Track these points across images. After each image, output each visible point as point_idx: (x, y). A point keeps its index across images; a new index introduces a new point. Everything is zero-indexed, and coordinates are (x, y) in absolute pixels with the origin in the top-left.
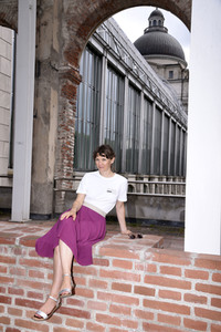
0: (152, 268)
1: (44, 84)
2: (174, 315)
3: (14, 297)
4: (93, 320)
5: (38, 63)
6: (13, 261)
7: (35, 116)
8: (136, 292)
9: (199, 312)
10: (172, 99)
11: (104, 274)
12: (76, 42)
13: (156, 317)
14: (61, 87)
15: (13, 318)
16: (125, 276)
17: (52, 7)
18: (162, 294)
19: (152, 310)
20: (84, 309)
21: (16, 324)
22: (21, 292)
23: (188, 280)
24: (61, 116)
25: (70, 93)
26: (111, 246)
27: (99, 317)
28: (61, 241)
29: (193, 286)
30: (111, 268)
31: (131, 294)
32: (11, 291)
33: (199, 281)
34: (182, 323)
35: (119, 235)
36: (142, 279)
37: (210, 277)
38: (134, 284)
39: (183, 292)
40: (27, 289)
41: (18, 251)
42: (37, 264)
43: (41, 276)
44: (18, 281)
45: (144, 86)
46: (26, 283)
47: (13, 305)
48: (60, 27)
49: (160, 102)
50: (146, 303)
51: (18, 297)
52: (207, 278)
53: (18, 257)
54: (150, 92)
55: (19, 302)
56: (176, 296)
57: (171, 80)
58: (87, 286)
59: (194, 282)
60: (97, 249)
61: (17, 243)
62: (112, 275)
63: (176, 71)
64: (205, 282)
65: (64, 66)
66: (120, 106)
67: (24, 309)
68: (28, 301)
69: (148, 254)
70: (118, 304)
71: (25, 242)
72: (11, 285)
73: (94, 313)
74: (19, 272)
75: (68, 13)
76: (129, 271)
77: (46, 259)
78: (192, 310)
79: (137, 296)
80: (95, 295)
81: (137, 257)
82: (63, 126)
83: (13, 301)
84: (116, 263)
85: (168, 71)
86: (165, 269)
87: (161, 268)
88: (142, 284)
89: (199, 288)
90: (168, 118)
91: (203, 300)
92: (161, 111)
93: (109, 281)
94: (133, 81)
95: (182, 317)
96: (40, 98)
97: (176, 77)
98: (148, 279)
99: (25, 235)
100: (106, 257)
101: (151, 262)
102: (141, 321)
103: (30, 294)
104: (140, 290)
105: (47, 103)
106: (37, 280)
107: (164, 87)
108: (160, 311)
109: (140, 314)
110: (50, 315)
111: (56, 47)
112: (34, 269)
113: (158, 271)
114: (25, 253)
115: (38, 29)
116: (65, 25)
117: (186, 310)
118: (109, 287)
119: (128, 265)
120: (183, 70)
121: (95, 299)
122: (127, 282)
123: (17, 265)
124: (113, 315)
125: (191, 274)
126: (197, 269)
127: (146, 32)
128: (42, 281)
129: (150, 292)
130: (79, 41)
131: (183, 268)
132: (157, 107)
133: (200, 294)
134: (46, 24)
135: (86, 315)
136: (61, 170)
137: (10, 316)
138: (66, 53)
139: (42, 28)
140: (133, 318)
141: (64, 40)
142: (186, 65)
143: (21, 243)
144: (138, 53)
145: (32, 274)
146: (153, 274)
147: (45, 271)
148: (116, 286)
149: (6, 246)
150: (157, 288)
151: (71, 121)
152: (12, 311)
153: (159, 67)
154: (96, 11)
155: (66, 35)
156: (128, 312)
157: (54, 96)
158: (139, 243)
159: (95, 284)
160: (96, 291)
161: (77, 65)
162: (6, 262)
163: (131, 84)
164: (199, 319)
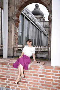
0: (44, 70)
1: (10, 23)
2: (49, 82)
3: (8, 78)
4: (29, 83)
5: (9, 18)
6: (7, 69)
7: (8, 31)
8: (39, 76)
9: (55, 81)
10: (41, 26)
11: (31, 72)
12: (18, 12)
13: (45, 82)
14: (15, 24)
15: (7, 84)
16: (37, 72)
17: (12, 3)
18: (46, 77)
19: (44, 81)
20: (26, 81)
21: (8, 85)
22: (10, 77)
23: (53, 73)
24: (15, 31)
25: (17, 25)
26: (33, 65)
27: (30, 83)
28: (20, 64)
29: (54, 75)
30: (33, 71)
31: (38, 77)
32: (7, 77)
33: (56, 73)
34: (51, 84)
35: (34, 62)
36: (41, 73)
37: (58, 72)
38: (39, 74)
39: (52, 76)
40: (11, 76)
41: (8, 67)
42: (14, 70)
43: (15, 73)
44: (9, 74)
45: (34, 23)
46: (11, 75)
47: (8, 80)
48: (14, 8)
49: (38, 27)
50: (42, 79)
51: (9, 78)
52: (57, 72)
53: (8, 68)
54: (36, 24)
55: (9, 80)
56: (50, 77)
57: (41, 22)
58: (27, 75)
59: (54, 73)
60: (29, 66)
61: (8, 65)
62: (33, 72)
63: (42, 19)
64: (57, 73)
65: (15, 18)
66: (28, 28)
67: (10, 81)
68: (11, 79)
69: (42, 67)
70: (35, 79)
71: (10, 64)
72: (7, 75)
73: (29, 82)
74: (9, 72)
75: (16, 4)
76: (38, 71)
77: (16, 69)
78: (54, 80)
79: (40, 77)
80: (29, 77)
81: (40, 68)
82: (16, 34)
83: (8, 79)
84: (34, 69)
85: (40, 19)
86: (47, 71)
87: (46, 70)
88: (41, 74)
89: (55, 75)
90: (40, 31)
91: (57, 78)
92: (38, 29)
93: (33, 74)
94: (32, 22)
95: (51, 82)
96: (10, 27)
97: (42, 21)
98: (43, 73)
99: (10, 62)
100: (32, 68)
101: (43, 69)
102: (41, 83)
103: (12, 78)
104: (40, 76)
105: (11, 28)
106: (14, 74)
107: (39, 23)
108: (46, 81)
109: (41, 82)
110: (18, 83)
111: (13, 13)
112: (13, 71)
113: (45, 71)
114: (10, 67)
115: (9, 9)
116: (15, 8)
117: (52, 80)
118: (33, 75)
119: (38, 70)
120: (44, 19)
121: (29, 78)
122: (37, 74)
123: (8, 70)
124: (34, 82)
125: (54, 72)
126: (55, 70)
127: (34, 9)
128: (15, 74)
129: (43, 76)
130: (19, 12)
131: (52, 70)
132: (38, 28)
133: (56, 76)
134: (11, 7)
135: (27, 82)
136: (15, 45)
137: (7, 83)
138: (16, 15)
139: (10, 8)
140: (39, 83)
141: (15, 12)
142: (44, 18)
143: (9, 65)
144: (33, 15)
145: (12, 72)
146: (44, 72)
147: (16, 72)
148: (34, 75)
149: (5, 65)
150: (45, 75)
151: (17, 32)
152: (7, 82)
153: (38, 18)
154: (24, 4)
155: (16, 10)
156: (37, 81)
157: (13, 26)
158: (39, 64)
159: (29, 74)
160: (29, 76)
161: (19, 18)
162: (5, 69)
163: (31, 23)
164: (56, 82)
